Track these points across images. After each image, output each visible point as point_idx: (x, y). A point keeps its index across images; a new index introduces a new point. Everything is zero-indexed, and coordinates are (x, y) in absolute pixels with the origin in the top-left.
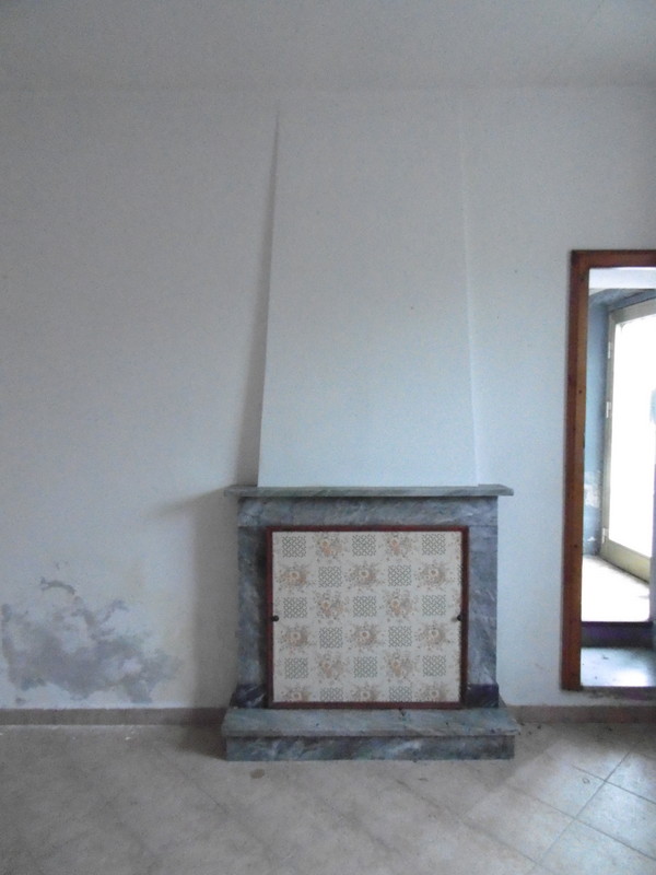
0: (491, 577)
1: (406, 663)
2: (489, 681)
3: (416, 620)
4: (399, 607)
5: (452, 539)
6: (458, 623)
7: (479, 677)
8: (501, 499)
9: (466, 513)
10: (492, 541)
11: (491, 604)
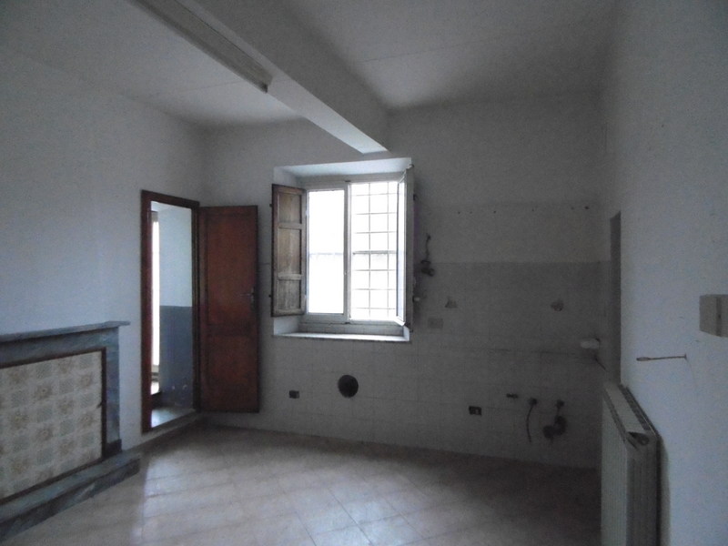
0: (116, 376)
1: (72, 444)
2: (116, 438)
3: (77, 413)
4: (66, 407)
5: (96, 356)
6: (100, 409)
7: (111, 438)
8: (122, 329)
9: (103, 338)
10: (116, 354)
11: (116, 392)
